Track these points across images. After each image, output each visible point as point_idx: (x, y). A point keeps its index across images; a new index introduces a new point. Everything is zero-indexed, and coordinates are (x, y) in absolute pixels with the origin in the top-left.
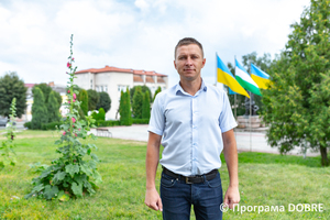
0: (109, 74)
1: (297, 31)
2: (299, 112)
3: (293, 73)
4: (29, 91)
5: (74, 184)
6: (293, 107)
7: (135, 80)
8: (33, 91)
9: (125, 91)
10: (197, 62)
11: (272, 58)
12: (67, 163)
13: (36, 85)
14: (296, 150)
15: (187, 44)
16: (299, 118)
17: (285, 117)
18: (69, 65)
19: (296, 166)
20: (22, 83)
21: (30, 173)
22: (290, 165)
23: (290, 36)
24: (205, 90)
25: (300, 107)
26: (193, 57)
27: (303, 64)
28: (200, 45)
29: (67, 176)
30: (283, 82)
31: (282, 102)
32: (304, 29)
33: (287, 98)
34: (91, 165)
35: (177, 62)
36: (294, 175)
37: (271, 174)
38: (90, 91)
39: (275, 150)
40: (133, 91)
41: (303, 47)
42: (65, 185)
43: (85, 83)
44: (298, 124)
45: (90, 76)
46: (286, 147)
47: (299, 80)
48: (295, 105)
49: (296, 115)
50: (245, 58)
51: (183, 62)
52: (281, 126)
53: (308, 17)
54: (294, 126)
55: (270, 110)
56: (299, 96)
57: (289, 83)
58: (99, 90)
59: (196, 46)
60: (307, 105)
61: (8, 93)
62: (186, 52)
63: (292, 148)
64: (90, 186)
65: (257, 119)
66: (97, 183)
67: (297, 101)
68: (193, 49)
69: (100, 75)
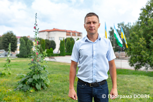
0: (55, 32)
1: (144, 12)
2: (145, 50)
3: (142, 32)
4: (18, 40)
5: (37, 84)
6: (141, 48)
7: (67, 35)
8: (20, 40)
9: (62, 40)
10: (96, 25)
11: (132, 25)
12: (34, 74)
13: (21, 37)
14: (143, 68)
15: (91, 16)
16: (145, 53)
17: (138, 53)
18: (35, 28)
19: (143, 76)
20: (15, 36)
21: (17, 78)
22: (140, 76)
23: (141, 14)
24: (100, 40)
25: (145, 48)
26: (94, 23)
27: (147, 27)
28: (97, 16)
29: (34, 80)
30: (137, 36)
31: (136, 45)
32: (148, 11)
33: (139, 43)
34: (45, 75)
35: (86, 25)
36: (143, 81)
37: (131, 80)
38: (46, 40)
39: (133, 68)
40: (66, 40)
41: (147, 19)
42: (33, 85)
43: (44, 37)
44: (144, 56)
45: (46, 33)
46: (138, 67)
47: (145, 35)
48: (142, 47)
49: (143, 51)
50: (119, 25)
51: (89, 25)
52: (136, 57)
53: (149, 5)
54: (142, 57)
55: (131, 50)
56: (145, 42)
57: (140, 36)
58: (50, 39)
59: (95, 17)
60: (148, 47)
61: (9, 41)
62: (91, 20)
63: (141, 67)
64: (44, 85)
65: (124, 53)
66: (48, 83)
67: (144, 45)
68: (94, 18)
69: (51, 33)
